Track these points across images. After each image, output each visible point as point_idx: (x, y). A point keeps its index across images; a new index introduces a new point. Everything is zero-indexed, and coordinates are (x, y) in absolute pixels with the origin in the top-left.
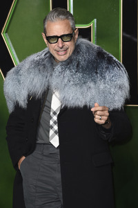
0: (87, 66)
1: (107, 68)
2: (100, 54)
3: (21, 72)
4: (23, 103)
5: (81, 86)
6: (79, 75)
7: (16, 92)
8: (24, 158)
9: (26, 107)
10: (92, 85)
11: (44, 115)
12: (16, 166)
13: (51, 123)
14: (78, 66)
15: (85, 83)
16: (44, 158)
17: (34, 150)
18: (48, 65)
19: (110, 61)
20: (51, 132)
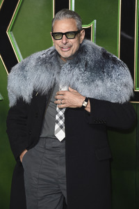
0: (95, 66)
3: (27, 68)
4: (27, 97)
5: (89, 84)
6: (87, 74)
7: (22, 88)
10: (99, 83)
11: (49, 110)
12: (18, 158)
13: (57, 117)
14: (86, 65)
15: (93, 81)
17: (37, 143)
18: (55, 63)
20: (57, 127)
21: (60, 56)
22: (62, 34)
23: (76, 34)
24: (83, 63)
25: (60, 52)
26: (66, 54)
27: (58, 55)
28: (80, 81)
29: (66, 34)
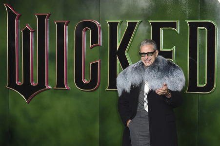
0: (163, 69)
1: (174, 70)
2: (170, 63)
3: (127, 73)
4: (128, 90)
5: (161, 79)
6: (159, 73)
7: (125, 84)
8: (130, 121)
9: (129, 92)
10: (166, 78)
11: (140, 96)
13: (145, 99)
14: (158, 69)
15: (163, 77)
16: (142, 119)
17: (135, 115)
18: (142, 69)
19: (175, 66)
20: (145, 104)
21: (144, 65)
22: (145, 54)
23: (152, 53)
24: (157, 67)
25: (144, 63)
26: (148, 64)
27: (143, 64)
28: (156, 77)
29: (147, 53)
